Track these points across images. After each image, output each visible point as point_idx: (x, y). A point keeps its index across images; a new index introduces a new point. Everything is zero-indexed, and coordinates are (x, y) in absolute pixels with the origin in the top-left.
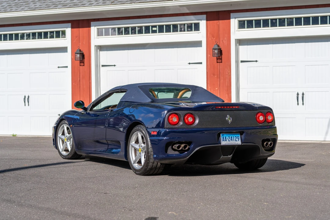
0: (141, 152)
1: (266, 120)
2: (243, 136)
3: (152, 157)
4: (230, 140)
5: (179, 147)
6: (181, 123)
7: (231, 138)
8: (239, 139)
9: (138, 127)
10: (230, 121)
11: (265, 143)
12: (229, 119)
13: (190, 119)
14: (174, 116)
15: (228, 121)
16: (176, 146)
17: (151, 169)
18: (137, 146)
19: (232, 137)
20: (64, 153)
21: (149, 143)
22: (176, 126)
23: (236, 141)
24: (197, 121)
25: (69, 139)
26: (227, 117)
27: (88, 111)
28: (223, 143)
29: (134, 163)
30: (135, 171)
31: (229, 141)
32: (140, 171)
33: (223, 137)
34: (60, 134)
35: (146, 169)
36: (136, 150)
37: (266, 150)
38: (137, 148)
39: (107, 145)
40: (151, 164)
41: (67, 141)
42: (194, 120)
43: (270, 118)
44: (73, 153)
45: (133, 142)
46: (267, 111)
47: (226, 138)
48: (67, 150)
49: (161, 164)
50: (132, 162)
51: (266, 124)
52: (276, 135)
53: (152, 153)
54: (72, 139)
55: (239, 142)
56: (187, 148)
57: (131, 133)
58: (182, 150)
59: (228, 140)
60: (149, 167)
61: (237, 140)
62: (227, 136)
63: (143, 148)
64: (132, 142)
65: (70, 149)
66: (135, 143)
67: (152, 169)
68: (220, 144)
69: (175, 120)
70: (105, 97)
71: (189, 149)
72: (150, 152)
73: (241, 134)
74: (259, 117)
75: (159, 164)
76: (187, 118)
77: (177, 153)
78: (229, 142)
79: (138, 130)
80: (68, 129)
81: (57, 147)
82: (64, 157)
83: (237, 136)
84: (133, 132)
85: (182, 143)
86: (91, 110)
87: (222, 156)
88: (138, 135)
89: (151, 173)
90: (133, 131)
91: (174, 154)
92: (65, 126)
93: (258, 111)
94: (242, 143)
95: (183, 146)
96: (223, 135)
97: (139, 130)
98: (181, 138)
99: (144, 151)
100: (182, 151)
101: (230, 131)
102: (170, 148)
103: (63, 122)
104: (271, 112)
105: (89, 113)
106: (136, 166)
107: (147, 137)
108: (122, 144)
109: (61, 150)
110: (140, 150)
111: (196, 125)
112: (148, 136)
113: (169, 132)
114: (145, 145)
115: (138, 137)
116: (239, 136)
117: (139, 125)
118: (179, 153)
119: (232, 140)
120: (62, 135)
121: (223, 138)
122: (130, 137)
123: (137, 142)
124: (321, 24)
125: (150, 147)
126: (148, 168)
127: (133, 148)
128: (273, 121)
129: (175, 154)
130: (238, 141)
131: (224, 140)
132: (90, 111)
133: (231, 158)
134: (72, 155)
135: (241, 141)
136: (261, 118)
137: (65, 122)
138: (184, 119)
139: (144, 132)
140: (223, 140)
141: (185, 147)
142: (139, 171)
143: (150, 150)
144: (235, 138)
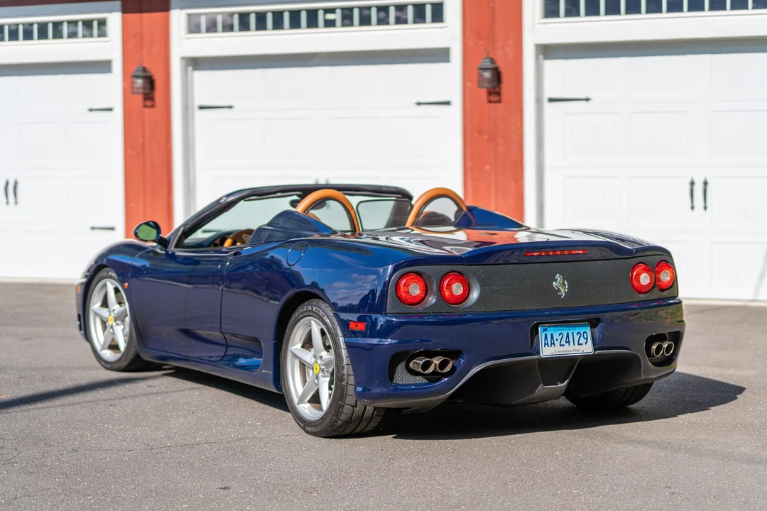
0: (320, 374)
1: (656, 283)
2: (596, 330)
3: (351, 390)
4: (563, 342)
5: (426, 366)
6: (432, 300)
7: (568, 336)
8: (587, 339)
9: (312, 306)
10: (563, 291)
11: (654, 347)
12: (560, 284)
13: (457, 289)
14: (413, 279)
15: (559, 290)
16: (417, 364)
17: (349, 422)
18: (308, 357)
19: (568, 333)
20: (108, 355)
21: (344, 353)
22: (419, 308)
23: (579, 344)
24: (475, 295)
25: (120, 318)
26: (556, 280)
27: (172, 249)
28: (546, 352)
29: (301, 401)
30: (302, 425)
31: (560, 345)
32: (317, 425)
33: (546, 335)
34: (95, 305)
35: (333, 423)
36: (303, 366)
37: (656, 364)
38: (309, 361)
40: (347, 409)
41: (114, 324)
42: (468, 291)
43: (665, 277)
44: (131, 355)
45: (297, 343)
46: (659, 259)
47: (552, 338)
48: (114, 347)
49: (375, 408)
50: (296, 400)
51: (656, 294)
52: (682, 321)
53: (352, 380)
54: (128, 319)
55: (587, 348)
56: (448, 369)
57: (291, 321)
58: (434, 373)
59: (557, 343)
60: (343, 417)
61: (583, 340)
62: (555, 332)
63: (327, 364)
64: (294, 345)
65: (122, 346)
66: (303, 347)
67: (351, 423)
68: (539, 353)
69: (415, 290)
70: (215, 211)
71: (454, 368)
72: (345, 377)
73: (593, 324)
74: (638, 275)
75: (370, 409)
76: (449, 285)
77: (420, 380)
78: (561, 348)
79: (311, 314)
80: (117, 290)
81: (87, 336)
82: (109, 366)
83: (582, 330)
84: (296, 318)
85: (435, 354)
86: (179, 244)
87: (541, 386)
88: (310, 326)
89: (347, 431)
90: (296, 314)
91: (413, 385)
92: (108, 284)
93: (635, 261)
94: (595, 350)
95: (436, 361)
96: (545, 330)
97: (314, 315)
98: (432, 341)
99: (327, 372)
100: (435, 377)
101: (564, 316)
102: (401, 368)
103: (103, 273)
104: (668, 259)
105: (173, 254)
106: (306, 410)
107: (337, 335)
108: (267, 346)
109: (98, 347)
110: (318, 367)
111: (473, 305)
112: (340, 333)
113: (400, 325)
114: (333, 357)
115: (310, 331)
116: (588, 330)
117: (315, 301)
118: (425, 381)
119: (569, 342)
120: (102, 306)
121: (546, 338)
122: (287, 331)
123: (308, 343)
124: (754, 8)
125: (345, 362)
126: (341, 418)
127: (297, 362)
128: (673, 284)
129: (415, 385)
130: (584, 344)
131: (547, 344)
132: (176, 247)
133: (564, 388)
134: (128, 361)
135: (594, 344)
136: (645, 279)
137: (110, 273)
138: (440, 288)
139: (328, 321)
140: (545, 344)
141: (443, 365)
142: (314, 426)
143: (345, 372)
144: (576, 338)
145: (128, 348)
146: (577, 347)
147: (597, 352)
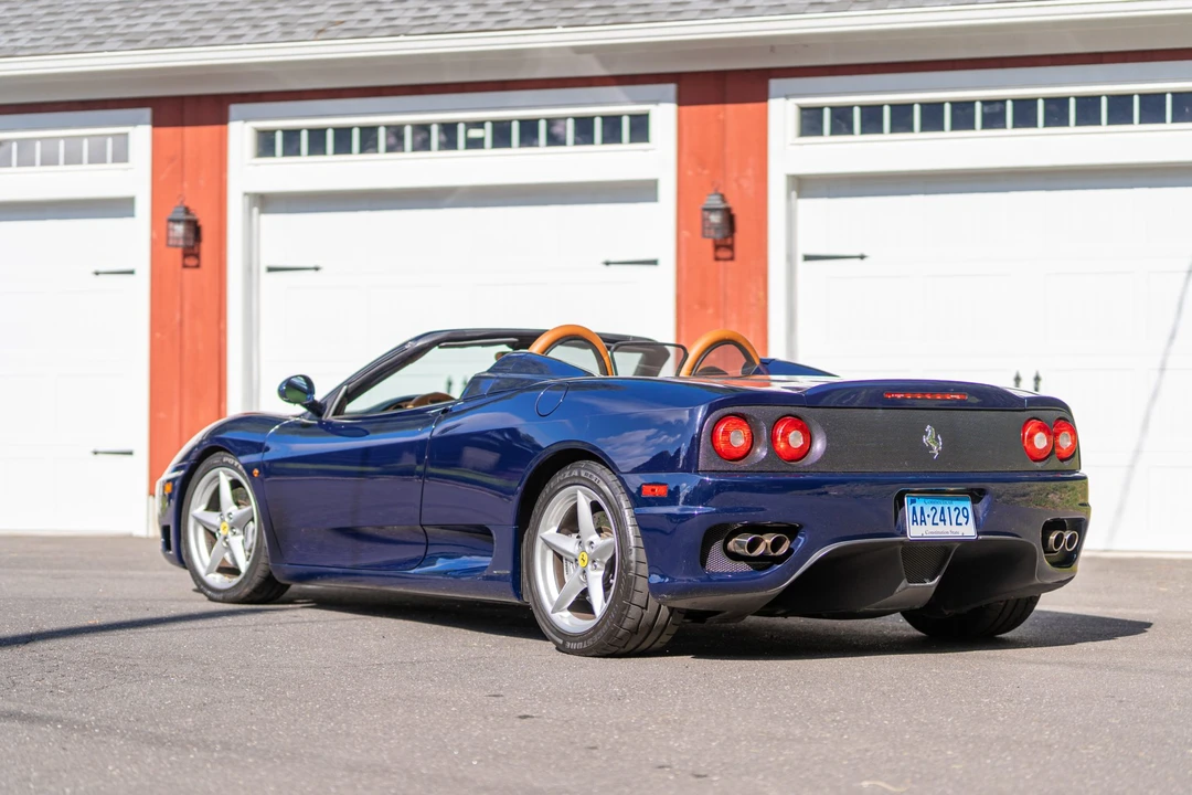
0: (589, 566)
1: (1053, 448)
2: (982, 506)
3: (642, 584)
4: (937, 520)
5: (753, 545)
6: (761, 452)
7: (942, 512)
8: (967, 517)
9: (579, 469)
10: (936, 449)
11: (1053, 538)
12: (932, 440)
13: (796, 439)
14: (735, 424)
15: (931, 448)
16: (739, 543)
17: (634, 631)
18: (568, 544)
19: (942, 509)
20: (218, 580)
21: (632, 532)
22: (742, 465)
23: (957, 524)
24: (819, 446)
25: (239, 525)
26: (926, 434)
27: (329, 416)
28: (915, 532)
29: (557, 608)
30: (561, 641)
31: (934, 524)
32: (591, 636)
33: (914, 508)
34: (198, 508)
35: (611, 634)
36: (559, 557)
37: (1053, 564)
38: (571, 551)
39: (425, 547)
40: (634, 612)
41: (230, 533)
42: (809, 442)
43: (1065, 442)
44: (257, 579)
45: (551, 527)
46: (1054, 415)
47: (922, 513)
48: (232, 571)
49: (672, 610)
50: (549, 608)
51: (1054, 464)
52: (1085, 505)
53: (644, 569)
54: (252, 526)
55: (968, 531)
56: (783, 550)
57: (543, 495)
58: (763, 557)
59: (929, 521)
60: (628, 624)
61: (962, 519)
62: (926, 505)
63: (601, 551)
64: (546, 530)
65: (243, 565)
66: (559, 531)
67: (636, 633)
68: (904, 533)
69: (739, 439)
70: (396, 361)
71: (790, 551)
72: (633, 565)
73: (976, 496)
74: (1031, 436)
75: (664, 611)
76: (785, 435)
77: (743, 567)
78: (935, 528)
79: (577, 481)
80: (235, 484)
81: (182, 559)
82: (220, 596)
83: (961, 505)
84: (551, 490)
85: (764, 530)
86: (339, 410)
87: (904, 583)
88: (576, 499)
89: (630, 646)
90: (552, 484)
91: (728, 573)
92: (221, 474)
93: (1027, 415)
94: (978, 534)
95: (768, 539)
96: (913, 502)
97: (583, 482)
98: (762, 509)
99: (601, 562)
100: (764, 562)
101: (937, 485)
102: (717, 548)
103: (214, 459)
104: (1068, 417)
105: (329, 424)
106: (567, 621)
107: (620, 506)
108: (502, 537)
109: (202, 571)
110: (586, 557)
111: (817, 462)
112: (625, 503)
113: (719, 487)
114: (612, 539)
115: (575, 507)
116: (968, 505)
117: (583, 463)
118: (750, 569)
119: (944, 521)
120: (208, 508)
121: (914, 513)
122: (536, 509)
123: (570, 524)
125: (633, 544)
126: (625, 626)
127: (550, 554)
128: (1074, 454)
129: (731, 573)
130: (964, 523)
131: (916, 521)
132: (334, 414)
133: (934, 589)
134: (253, 586)
135: (977, 525)
136: (1041, 441)
137: (225, 459)
138: (773, 439)
139: (605, 488)
140: (913, 521)
141: (776, 545)
142: (582, 641)
143: (633, 557)
144: (954, 514)
145: (251, 568)
146: (955, 528)
147: (980, 537)
